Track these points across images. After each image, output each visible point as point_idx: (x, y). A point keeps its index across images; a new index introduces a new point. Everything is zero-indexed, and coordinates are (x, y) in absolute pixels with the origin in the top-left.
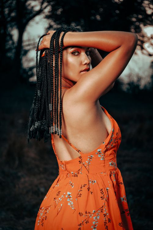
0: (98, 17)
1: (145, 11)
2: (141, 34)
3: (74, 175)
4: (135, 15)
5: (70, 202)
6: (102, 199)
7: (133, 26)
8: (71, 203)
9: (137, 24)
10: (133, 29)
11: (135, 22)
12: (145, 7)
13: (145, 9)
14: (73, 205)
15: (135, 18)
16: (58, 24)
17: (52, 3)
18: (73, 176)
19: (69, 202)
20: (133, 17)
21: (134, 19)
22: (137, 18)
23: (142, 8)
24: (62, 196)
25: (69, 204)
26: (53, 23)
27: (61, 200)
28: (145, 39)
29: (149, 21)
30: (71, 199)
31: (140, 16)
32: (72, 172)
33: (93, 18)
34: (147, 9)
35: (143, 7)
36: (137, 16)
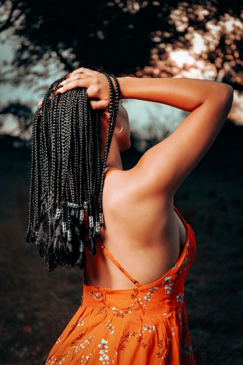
0: (100, 35)
1: (174, 26)
2: (168, 62)
3: (116, 313)
4: (159, 33)
5: (104, 355)
6: (159, 357)
7: (155, 49)
8: (104, 357)
9: (162, 46)
10: (155, 54)
11: (160, 43)
12: (175, 20)
13: (174, 23)
14: (108, 361)
15: (160, 37)
16: (36, 45)
17: (28, 11)
18: (114, 315)
19: (102, 355)
20: (155, 35)
21: (157, 39)
22: (162, 37)
23: (170, 22)
24: (86, 342)
25: (101, 359)
26: (27, 43)
27: (83, 347)
28: (175, 70)
29: (181, 42)
30: (106, 351)
31: (167, 35)
32: (114, 309)
33: (92, 35)
34: (178, 23)
35: (171, 19)
36: (163, 34)
